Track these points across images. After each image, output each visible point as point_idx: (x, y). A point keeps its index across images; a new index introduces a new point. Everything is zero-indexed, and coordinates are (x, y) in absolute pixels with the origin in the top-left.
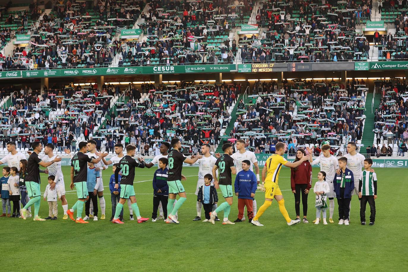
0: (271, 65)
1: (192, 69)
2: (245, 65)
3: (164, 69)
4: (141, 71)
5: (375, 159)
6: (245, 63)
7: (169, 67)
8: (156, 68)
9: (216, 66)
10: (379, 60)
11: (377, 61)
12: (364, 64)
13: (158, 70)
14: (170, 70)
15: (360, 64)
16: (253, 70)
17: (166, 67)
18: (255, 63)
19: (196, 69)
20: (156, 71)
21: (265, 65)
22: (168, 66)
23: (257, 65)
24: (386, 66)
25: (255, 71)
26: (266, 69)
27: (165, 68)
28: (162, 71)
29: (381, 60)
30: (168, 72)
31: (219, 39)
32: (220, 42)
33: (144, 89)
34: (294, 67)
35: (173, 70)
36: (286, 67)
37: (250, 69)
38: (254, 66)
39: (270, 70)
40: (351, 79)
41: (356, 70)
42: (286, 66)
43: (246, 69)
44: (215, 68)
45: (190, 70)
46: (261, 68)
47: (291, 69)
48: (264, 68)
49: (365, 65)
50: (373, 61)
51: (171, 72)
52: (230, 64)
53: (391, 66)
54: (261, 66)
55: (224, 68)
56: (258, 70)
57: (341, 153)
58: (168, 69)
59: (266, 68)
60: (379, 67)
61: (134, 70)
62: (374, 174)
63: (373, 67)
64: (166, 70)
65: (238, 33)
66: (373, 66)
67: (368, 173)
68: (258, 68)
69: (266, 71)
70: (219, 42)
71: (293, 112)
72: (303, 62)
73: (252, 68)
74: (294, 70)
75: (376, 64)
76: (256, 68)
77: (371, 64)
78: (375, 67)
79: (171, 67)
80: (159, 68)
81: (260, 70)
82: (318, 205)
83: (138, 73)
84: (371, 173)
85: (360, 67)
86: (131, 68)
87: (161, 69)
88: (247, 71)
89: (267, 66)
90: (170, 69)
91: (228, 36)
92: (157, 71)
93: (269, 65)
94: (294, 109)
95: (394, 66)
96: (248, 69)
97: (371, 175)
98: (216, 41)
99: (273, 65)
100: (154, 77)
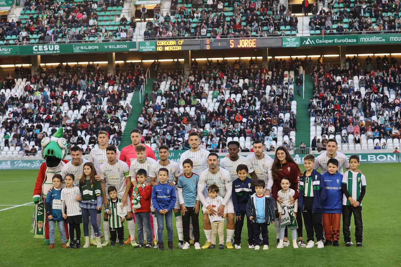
0: (180, 43)
1: (82, 48)
2: (148, 43)
3: (47, 49)
4: (18, 51)
5: (315, 153)
6: (148, 40)
7: (53, 46)
8: (37, 47)
9: (112, 44)
10: (311, 35)
11: (309, 35)
12: (294, 39)
13: (40, 50)
14: (54, 50)
15: (289, 39)
16: (157, 49)
17: (50, 46)
18: (159, 39)
19: (87, 47)
20: (36, 51)
21: (173, 42)
22: (51, 45)
23: (163, 43)
24: (321, 42)
25: (160, 50)
26: (174, 47)
27: (48, 47)
28: (43, 51)
29: (313, 34)
30: (52, 52)
31: (111, 10)
32: (114, 14)
33: (18, 73)
34: (208, 44)
35: (58, 49)
36: (198, 45)
37: (154, 47)
38: (159, 43)
39: (179, 48)
40: (271, 57)
41: (283, 46)
42: (199, 43)
43: (148, 47)
44: (110, 47)
45: (80, 49)
46: (168, 46)
47: (205, 46)
48: (171, 46)
49: (295, 41)
50: (304, 35)
51: (55, 52)
52: (129, 41)
53: (327, 42)
54: (168, 44)
55: (122, 46)
56: (164, 48)
57: (274, 148)
58: (51, 48)
59: (174, 45)
60: (312, 43)
61: (8, 50)
62: (363, 176)
63: (305, 43)
64: (49, 50)
65: (135, 3)
66: (305, 41)
67: (355, 174)
68: (164, 46)
69: (174, 50)
70: (112, 14)
71: (206, 98)
72: (219, 38)
73: (156, 46)
74: (208, 47)
75: (309, 39)
76: (162, 46)
77: (302, 39)
78: (307, 43)
79: (55, 46)
80: (40, 47)
81: (167, 49)
82: (285, 222)
83: (14, 54)
84: (359, 175)
85: (290, 43)
86: (5, 47)
87: (43, 48)
88: (151, 50)
89: (175, 43)
90: (54, 48)
91: (123, 7)
92: (38, 51)
93: (177, 42)
94: (207, 95)
95: (330, 41)
96: (151, 47)
97: (359, 178)
98: (108, 13)
99: (182, 42)
100: (30, 58)
